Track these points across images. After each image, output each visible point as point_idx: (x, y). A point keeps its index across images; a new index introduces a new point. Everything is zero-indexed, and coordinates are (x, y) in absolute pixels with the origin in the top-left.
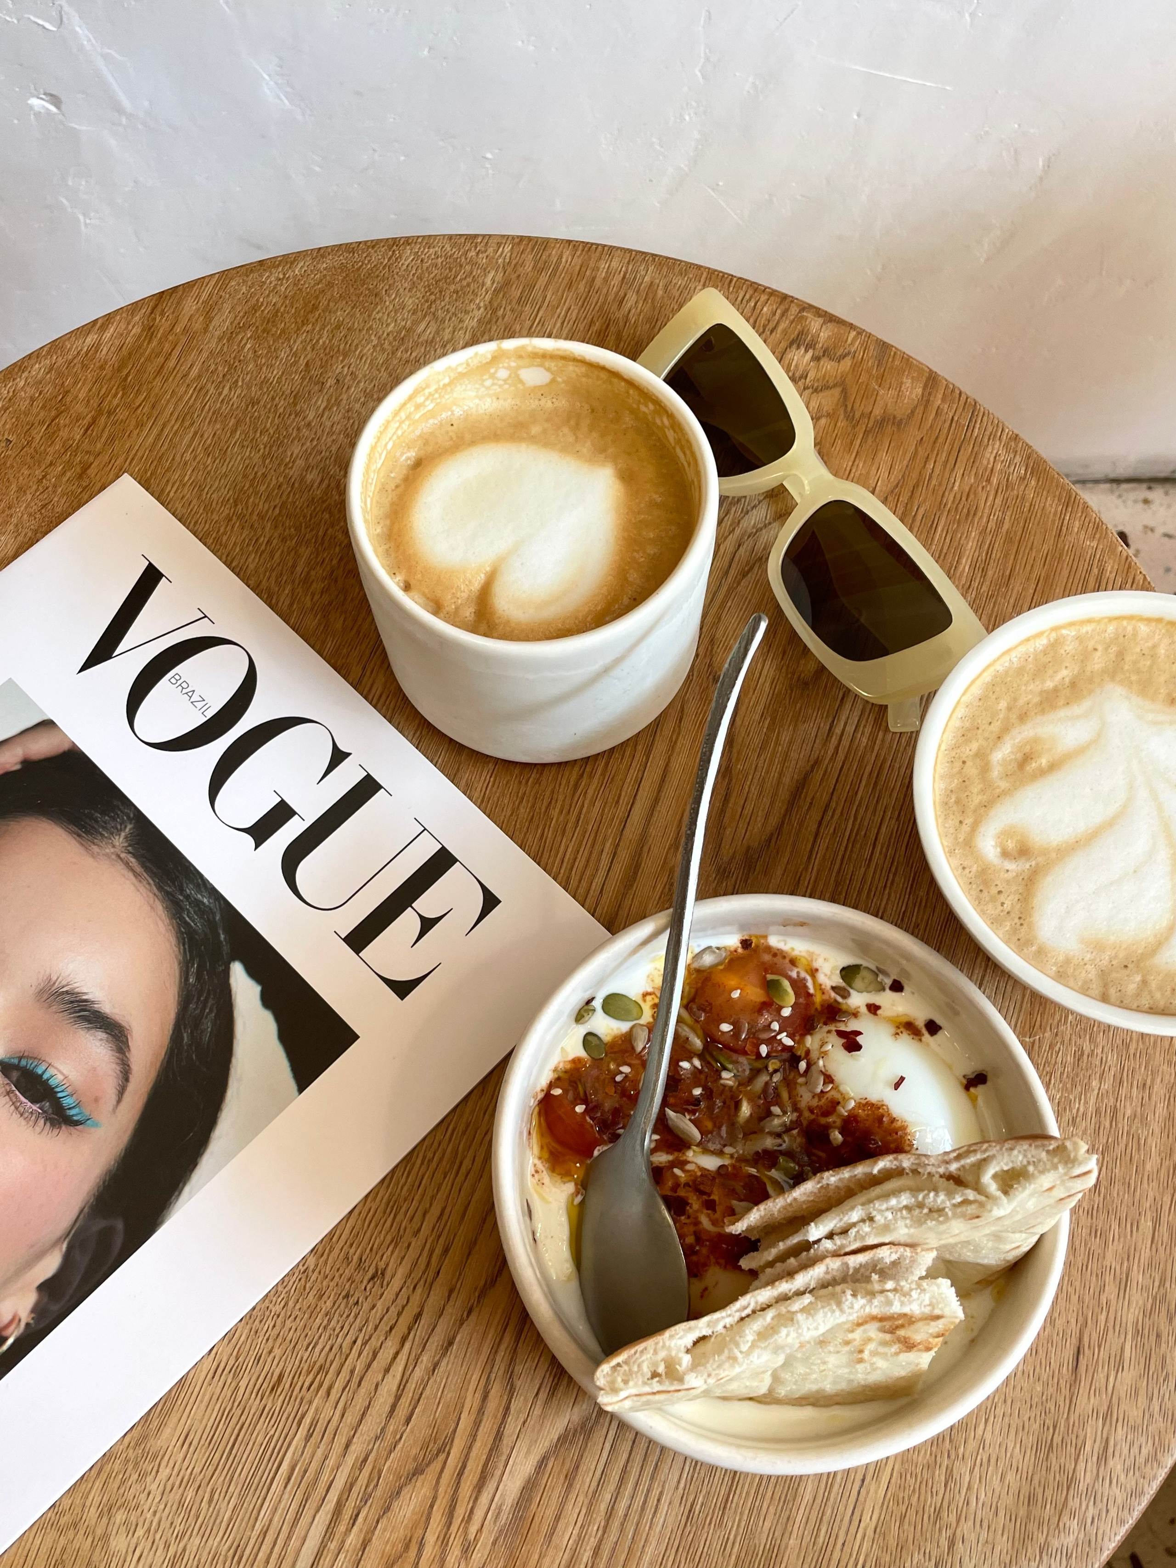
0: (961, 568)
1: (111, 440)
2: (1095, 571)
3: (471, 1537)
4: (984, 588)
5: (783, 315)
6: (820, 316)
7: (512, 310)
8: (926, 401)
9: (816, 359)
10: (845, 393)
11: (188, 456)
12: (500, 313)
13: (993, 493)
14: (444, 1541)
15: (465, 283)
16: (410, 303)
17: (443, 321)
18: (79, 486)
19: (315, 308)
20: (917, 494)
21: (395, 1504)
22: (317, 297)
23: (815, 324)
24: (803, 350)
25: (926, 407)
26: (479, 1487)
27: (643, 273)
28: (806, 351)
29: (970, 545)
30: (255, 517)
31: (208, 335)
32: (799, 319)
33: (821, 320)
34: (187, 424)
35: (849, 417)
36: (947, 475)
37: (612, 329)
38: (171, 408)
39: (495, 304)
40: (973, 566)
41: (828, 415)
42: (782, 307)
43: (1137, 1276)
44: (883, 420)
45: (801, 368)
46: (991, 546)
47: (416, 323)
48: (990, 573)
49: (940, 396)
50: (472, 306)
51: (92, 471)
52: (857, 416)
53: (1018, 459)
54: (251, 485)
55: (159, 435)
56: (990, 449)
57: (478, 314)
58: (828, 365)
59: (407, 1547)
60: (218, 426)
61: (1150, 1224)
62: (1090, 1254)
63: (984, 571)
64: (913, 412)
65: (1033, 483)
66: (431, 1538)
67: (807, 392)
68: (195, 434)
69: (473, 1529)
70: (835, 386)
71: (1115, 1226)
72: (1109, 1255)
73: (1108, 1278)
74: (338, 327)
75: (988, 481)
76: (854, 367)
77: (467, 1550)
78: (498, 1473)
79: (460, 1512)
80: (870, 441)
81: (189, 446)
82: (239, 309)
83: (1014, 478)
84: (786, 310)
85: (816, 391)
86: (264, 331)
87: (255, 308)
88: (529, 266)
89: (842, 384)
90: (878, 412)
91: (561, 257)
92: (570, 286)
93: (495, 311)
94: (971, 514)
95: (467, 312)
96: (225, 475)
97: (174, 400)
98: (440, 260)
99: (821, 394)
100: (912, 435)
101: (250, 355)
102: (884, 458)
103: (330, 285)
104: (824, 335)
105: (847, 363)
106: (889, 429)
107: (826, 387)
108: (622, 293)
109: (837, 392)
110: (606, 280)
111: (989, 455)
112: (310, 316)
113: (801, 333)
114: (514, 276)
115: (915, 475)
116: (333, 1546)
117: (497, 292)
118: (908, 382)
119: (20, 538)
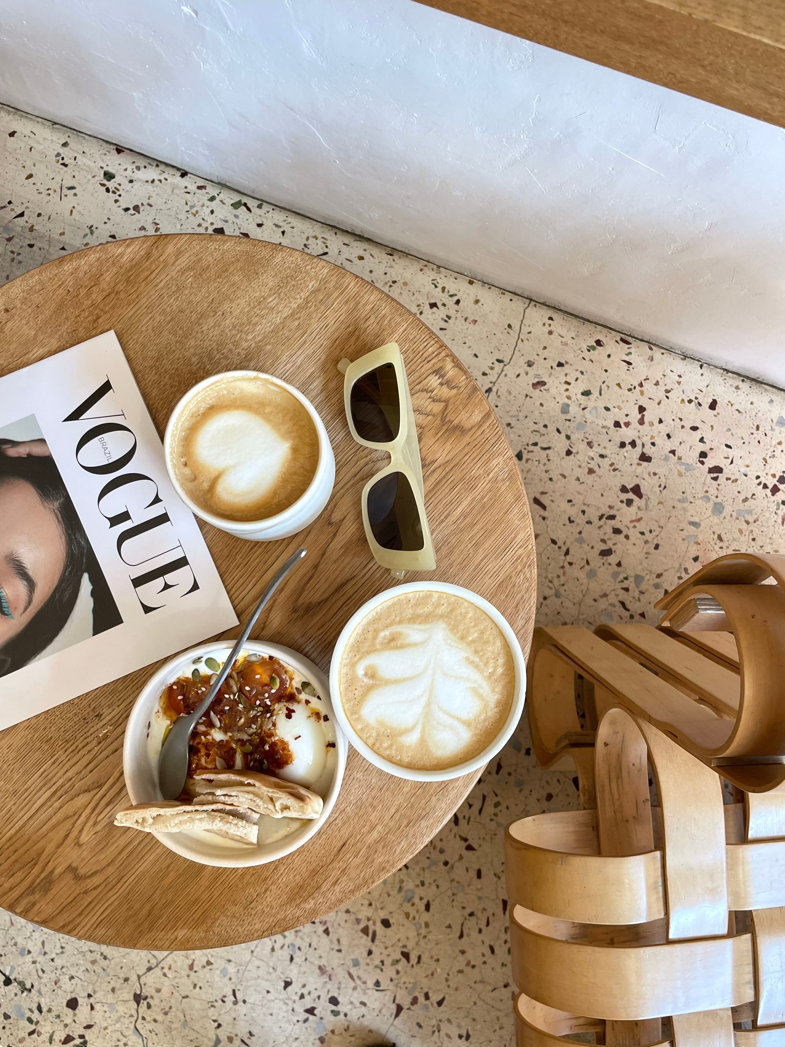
0: (456, 511)
1: (113, 307)
2: (513, 535)
3: (98, 820)
4: (462, 525)
5: (437, 355)
6: (453, 362)
7: (316, 305)
8: (480, 424)
9: (441, 384)
10: (446, 407)
11: (144, 328)
12: (309, 305)
13: (487, 481)
14: (88, 818)
15: (299, 282)
16: (271, 284)
17: (282, 299)
18: (93, 326)
19: (226, 270)
20: (454, 470)
21: (75, 799)
22: (229, 265)
23: (449, 365)
24: (438, 377)
25: (479, 428)
26: (108, 805)
27: (383, 308)
28: (439, 378)
29: (465, 503)
30: (163, 370)
31: (174, 267)
32: (443, 360)
33: (453, 364)
34: (149, 311)
35: (443, 420)
36: (472, 465)
37: (357, 333)
38: (145, 299)
39: (309, 299)
40: (462, 514)
41: (434, 415)
42: (438, 351)
43: (379, 828)
44: (457, 427)
45: (433, 386)
46: (473, 508)
47: (269, 296)
48: (467, 520)
49: (488, 424)
50: (298, 296)
51: (100, 320)
52: (447, 420)
53: (507, 469)
54: (167, 354)
55: (135, 312)
56: (496, 460)
57: (299, 301)
58: (445, 389)
59: (74, 815)
60: (162, 318)
61: (394, 811)
62: (366, 813)
63: (465, 517)
64: (472, 428)
65: (507, 484)
66: (84, 815)
67: (431, 399)
68: (151, 318)
69: (100, 818)
70: (444, 401)
71: (380, 806)
72: (373, 815)
73: (368, 823)
74: (233, 285)
75: (488, 475)
76: (456, 395)
77: (95, 824)
78: (116, 803)
79: (97, 811)
80: (447, 434)
81: (146, 323)
82: (192, 258)
83: (499, 478)
84: (439, 353)
85: (434, 401)
86: (200, 274)
87: (200, 260)
88: (333, 284)
89: (447, 402)
90: (456, 422)
91: (349, 285)
92: (346, 302)
93: (307, 303)
94: (473, 488)
95: (295, 299)
96: (157, 344)
97: (147, 297)
98: (293, 265)
99: (436, 403)
100: (467, 439)
101: (189, 285)
102: (448, 446)
103: (238, 260)
104: (450, 373)
105: (455, 391)
106: (458, 433)
107: (439, 401)
108: (368, 316)
109: (444, 404)
110: (364, 305)
111: (495, 462)
112: (223, 274)
113: (441, 368)
114: (323, 287)
115: (457, 460)
116: (49, 804)
117: (313, 292)
118: (477, 412)
119: (59, 343)
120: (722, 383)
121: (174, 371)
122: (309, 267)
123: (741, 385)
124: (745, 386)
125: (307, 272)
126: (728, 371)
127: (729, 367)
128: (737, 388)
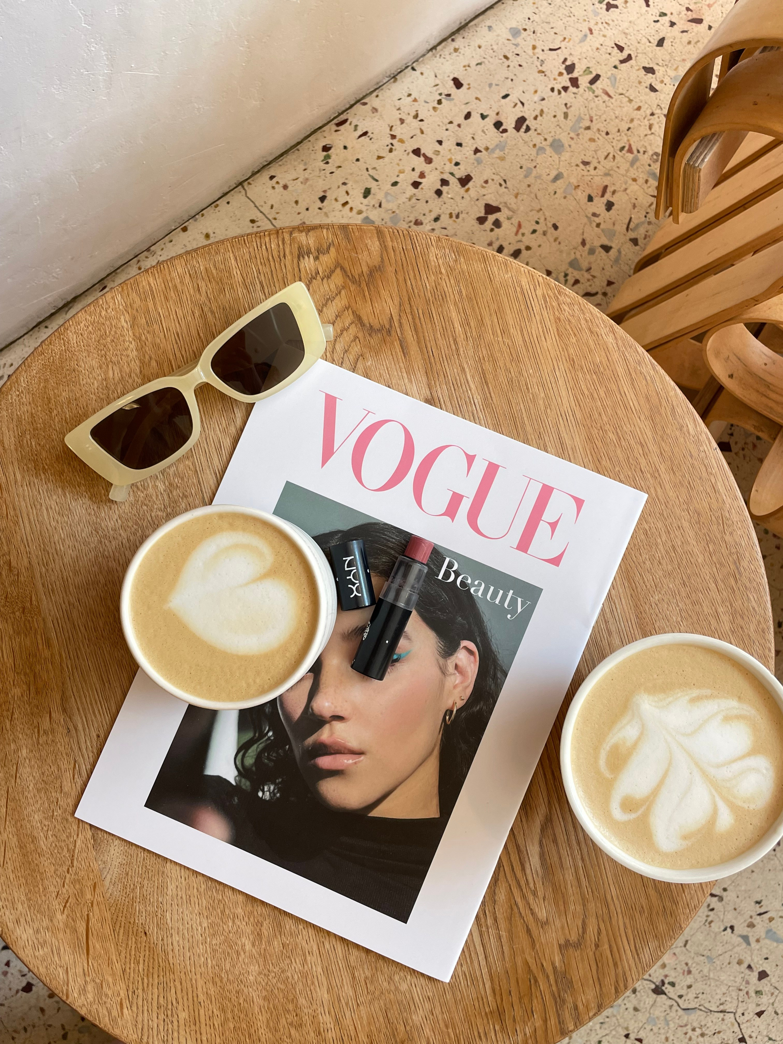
0: (457, 330)
1: (9, 541)
2: (518, 289)
3: (533, 888)
4: (474, 334)
5: (283, 244)
6: (302, 232)
7: (148, 332)
8: (384, 247)
9: (316, 258)
10: (342, 268)
11: (54, 524)
12: (143, 338)
13: (447, 278)
14: (524, 897)
15: (113, 333)
16: (95, 363)
17: (119, 362)
18: (14, 575)
19: (49, 400)
20: (413, 304)
21: (496, 898)
22: (45, 392)
23: (302, 238)
24: (306, 257)
25: (386, 250)
26: (523, 869)
27: (197, 265)
28: (309, 257)
29: (454, 315)
31: (9, 451)
32: (292, 240)
33: (304, 234)
34: (38, 507)
35: (354, 281)
36: (419, 283)
37: (206, 309)
38: (23, 504)
39: (137, 335)
40: (462, 325)
41: (344, 287)
42: (280, 239)
44: (371, 272)
45: (313, 269)
46: (464, 310)
47: (106, 373)
48: (472, 324)
49: (389, 239)
50: (127, 344)
51: (14, 563)
52: (357, 277)
53: (447, 250)
54: (97, 517)
55: (30, 522)
56: (431, 255)
57: (133, 346)
58: (324, 259)
59: (512, 909)
60: (55, 497)
63: (468, 324)
64: (382, 258)
65: (462, 259)
66: (518, 900)
67: (325, 280)
68: (47, 510)
69: (532, 885)
70: (336, 268)
74: (69, 402)
75: (441, 273)
76: (337, 251)
77: (535, 893)
78: (527, 859)
79: (523, 883)
80: (372, 288)
81: (49, 518)
82: (11, 426)
83: (451, 263)
84: (283, 240)
85: (329, 277)
86: (34, 429)
87: (19, 420)
88: (137, 300)
89: (338, 265)
90: (365, 269)
91: (149, 284)
92: (167, 299)
93: (140, 340)
94: (444, 297)
95: (127, 349)
96: (80, 520)
97: (21, 499)
99: (332, 278)
100: (390, 270)
101: (38, 448)
102: (384, 294)
104: (311, 242)
105: (332, 250)
106: (377, 275)
107: (332, 272)
108: (195, 285)
109: (338, 270)
110: (182, 282)
111: (432, 258)
112: (50, 405)
113: (299, 248)
114: (135, 312)
115: (405, 293)
116: (484, 929)
117: (132, 326)
118: (369, 242)
120: (442, 60)
121: (119, 521)
122: (103, 313)
123: (456, 44)
124: (459, 42)
125: (108, 318)
126: (434, 48)
127: (433, 42)
128: (456, 50)
